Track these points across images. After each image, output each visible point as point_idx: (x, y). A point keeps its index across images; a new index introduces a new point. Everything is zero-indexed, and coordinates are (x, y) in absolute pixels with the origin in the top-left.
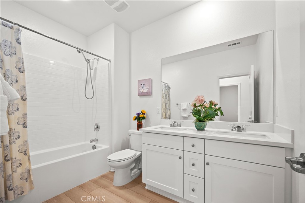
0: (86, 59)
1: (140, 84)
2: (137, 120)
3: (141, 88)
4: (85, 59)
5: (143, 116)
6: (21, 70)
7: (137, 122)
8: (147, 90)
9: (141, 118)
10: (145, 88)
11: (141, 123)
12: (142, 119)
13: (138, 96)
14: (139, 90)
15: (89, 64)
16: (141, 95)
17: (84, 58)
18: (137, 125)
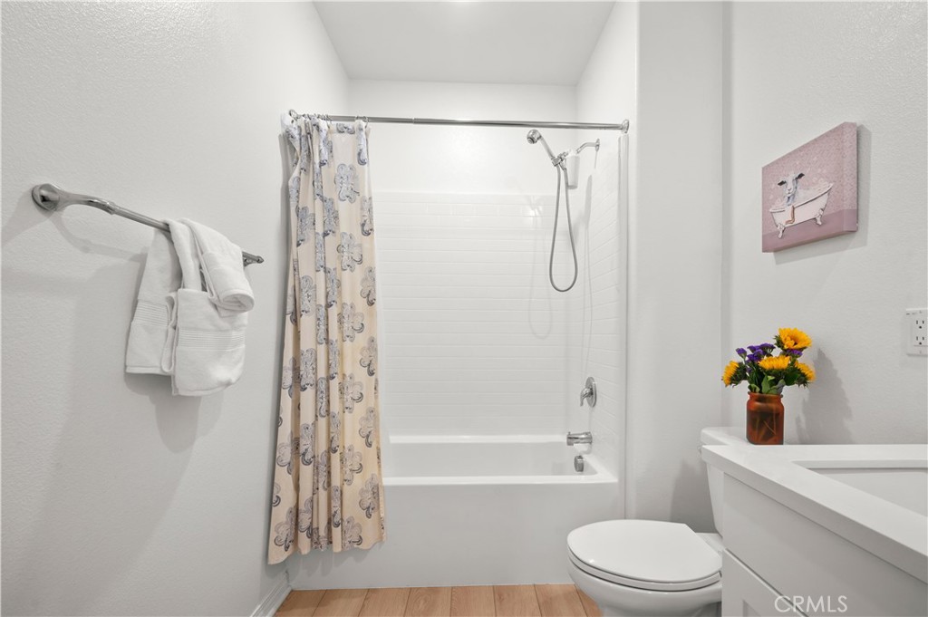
0: (553, 158)
1: (774, 185)
2: (745, 384)
3: (780, 204)
4: (549, 158)
5: (784, 363)
6: (366, 228)
7: (748, 397)
8: (822, 202)
9: (769, 372)
10: (802, 195)
11: (773, 406)
12: (775, 382)
13: (765, 250)
14: (768, 218)
15: (562, 172)
16: (783, 243)
17: (547, 154)
18: (749, 411)
